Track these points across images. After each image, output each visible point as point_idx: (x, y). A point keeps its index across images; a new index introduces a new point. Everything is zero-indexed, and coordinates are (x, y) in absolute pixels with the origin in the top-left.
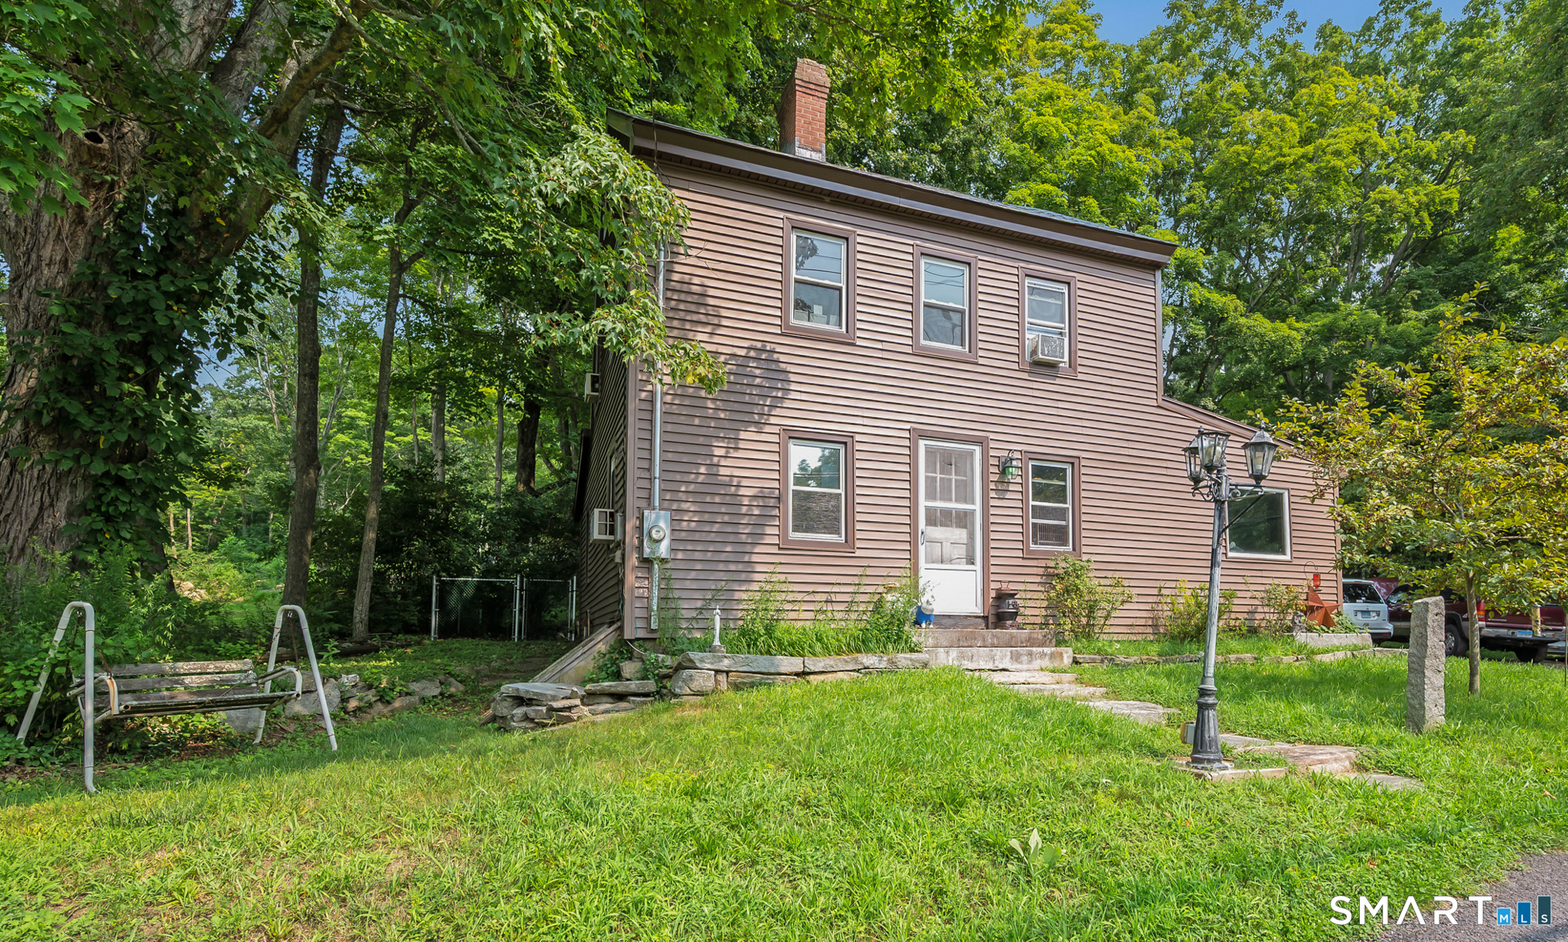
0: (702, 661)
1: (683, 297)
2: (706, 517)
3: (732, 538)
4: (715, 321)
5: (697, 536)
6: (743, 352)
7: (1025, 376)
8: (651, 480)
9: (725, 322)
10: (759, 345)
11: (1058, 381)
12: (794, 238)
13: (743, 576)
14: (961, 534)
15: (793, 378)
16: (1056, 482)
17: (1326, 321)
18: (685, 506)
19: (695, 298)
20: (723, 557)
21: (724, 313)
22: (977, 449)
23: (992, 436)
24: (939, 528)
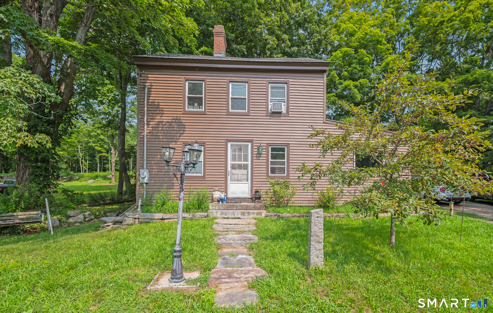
0: (129, 215)
1: (152, 106)
2: (160, 170)
3: (167, 176)
4: (162, 112)
5: (157, 176)
6: (170, 121)
7: (269, 118)
8: (143, 160)
9: (165, 112)
10: (176, 118)
11: (281, 118)
12: (187, 83)
13: (171, 187)
14: (244, 172)
15: (186, 127)
16: (281, 153)
17: (463, 78)
18: (153, 167)
19: (156, 106)
20: (165, 182)
21: (164, 110)
22: (250, 144)
23: (255, 139)
24: (237, 170)
